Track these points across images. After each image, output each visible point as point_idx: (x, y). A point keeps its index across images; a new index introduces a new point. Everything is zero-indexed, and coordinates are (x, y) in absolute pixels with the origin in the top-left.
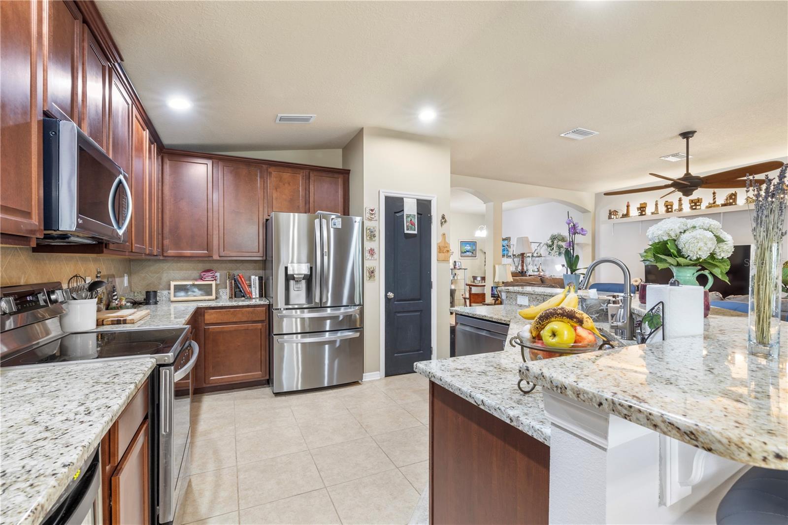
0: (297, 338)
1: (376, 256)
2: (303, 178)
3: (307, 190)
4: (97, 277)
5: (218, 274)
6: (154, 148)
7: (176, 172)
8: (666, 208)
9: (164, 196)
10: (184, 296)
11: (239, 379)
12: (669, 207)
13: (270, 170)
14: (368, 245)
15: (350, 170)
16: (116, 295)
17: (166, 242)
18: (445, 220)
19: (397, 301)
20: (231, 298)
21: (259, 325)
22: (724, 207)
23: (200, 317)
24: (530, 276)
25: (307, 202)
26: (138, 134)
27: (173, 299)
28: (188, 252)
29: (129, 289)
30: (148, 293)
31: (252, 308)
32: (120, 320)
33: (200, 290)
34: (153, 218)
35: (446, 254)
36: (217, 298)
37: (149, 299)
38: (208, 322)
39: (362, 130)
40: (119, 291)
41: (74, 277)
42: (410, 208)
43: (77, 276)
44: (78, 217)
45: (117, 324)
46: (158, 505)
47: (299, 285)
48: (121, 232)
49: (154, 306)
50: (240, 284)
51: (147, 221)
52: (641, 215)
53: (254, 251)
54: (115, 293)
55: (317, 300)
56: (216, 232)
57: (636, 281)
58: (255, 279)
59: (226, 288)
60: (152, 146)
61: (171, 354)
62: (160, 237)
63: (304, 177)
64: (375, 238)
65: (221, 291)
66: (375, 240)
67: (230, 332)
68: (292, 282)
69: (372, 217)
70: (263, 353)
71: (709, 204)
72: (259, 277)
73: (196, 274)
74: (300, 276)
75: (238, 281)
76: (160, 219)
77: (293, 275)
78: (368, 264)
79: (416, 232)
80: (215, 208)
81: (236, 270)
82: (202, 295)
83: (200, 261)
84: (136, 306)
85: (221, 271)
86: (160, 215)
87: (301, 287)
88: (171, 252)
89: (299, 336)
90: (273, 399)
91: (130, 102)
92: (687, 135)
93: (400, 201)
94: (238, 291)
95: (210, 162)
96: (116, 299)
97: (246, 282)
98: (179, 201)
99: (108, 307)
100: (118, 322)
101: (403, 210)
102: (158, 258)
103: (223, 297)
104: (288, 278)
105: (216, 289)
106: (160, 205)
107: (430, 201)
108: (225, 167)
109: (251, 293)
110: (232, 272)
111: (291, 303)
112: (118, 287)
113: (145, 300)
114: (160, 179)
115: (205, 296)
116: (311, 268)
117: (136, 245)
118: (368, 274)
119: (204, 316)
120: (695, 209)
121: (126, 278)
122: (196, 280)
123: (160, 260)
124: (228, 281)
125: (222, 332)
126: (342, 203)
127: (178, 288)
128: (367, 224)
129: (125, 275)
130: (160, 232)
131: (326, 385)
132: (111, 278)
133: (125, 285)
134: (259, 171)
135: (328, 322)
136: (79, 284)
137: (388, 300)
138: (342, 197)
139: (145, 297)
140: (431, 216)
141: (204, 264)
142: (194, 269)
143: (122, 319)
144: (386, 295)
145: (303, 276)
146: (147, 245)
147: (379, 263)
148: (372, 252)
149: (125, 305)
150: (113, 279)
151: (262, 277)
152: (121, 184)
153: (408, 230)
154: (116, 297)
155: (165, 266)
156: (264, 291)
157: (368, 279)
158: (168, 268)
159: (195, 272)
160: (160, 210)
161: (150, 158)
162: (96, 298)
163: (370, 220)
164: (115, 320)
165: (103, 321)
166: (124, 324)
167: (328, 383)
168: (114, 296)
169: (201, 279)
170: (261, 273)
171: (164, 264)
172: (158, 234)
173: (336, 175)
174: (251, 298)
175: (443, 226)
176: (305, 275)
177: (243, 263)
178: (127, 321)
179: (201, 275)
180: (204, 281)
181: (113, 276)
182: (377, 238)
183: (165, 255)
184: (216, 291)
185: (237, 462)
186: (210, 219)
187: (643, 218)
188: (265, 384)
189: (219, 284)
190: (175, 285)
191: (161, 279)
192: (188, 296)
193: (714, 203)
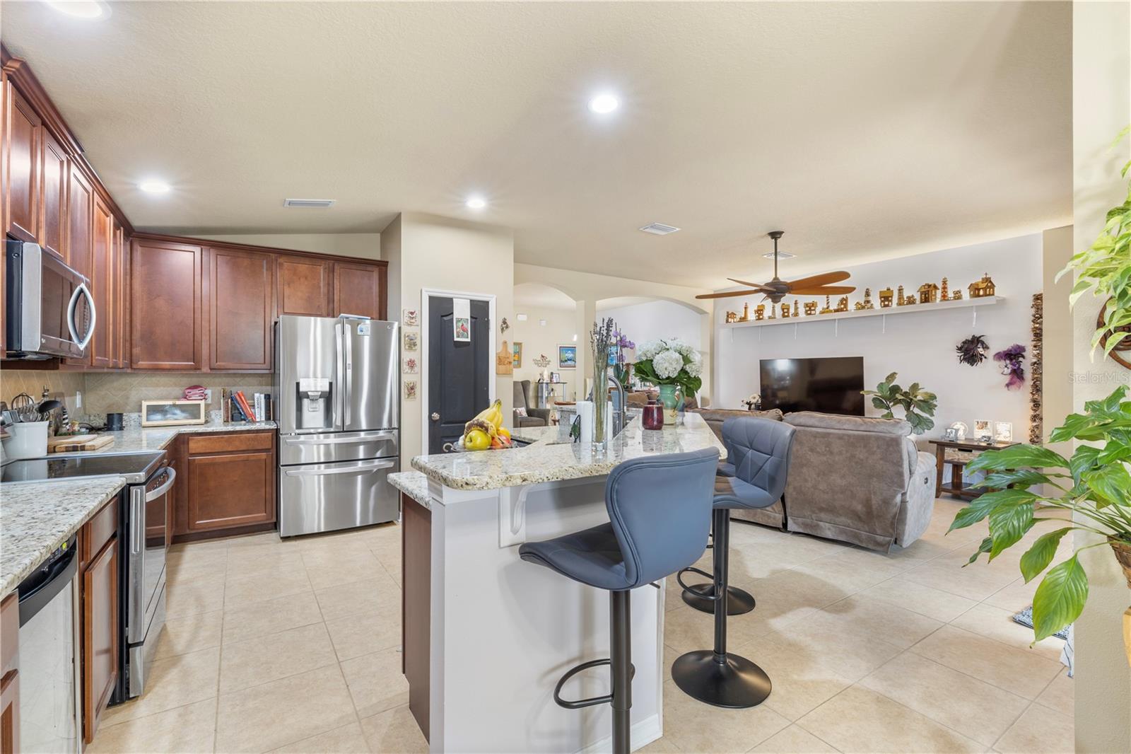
0: (319, 468)
1: (417, 369)
2: (325, 272)
3: (330, 285)
4: (44, 396)
5: (209, 392)
6: (120, 233)
7: (149, 262)
8: (782, 313)
9: (133, 291)
10: (161, 420)
11: (236, 523)
12: (785, 310)
13: (281, 260)
14: (407, 356)
15: (387, 262)
16: (67, 418)
17: (136, 351)
18: (507, 325)
19: (444, 423)
20: (226, 421)
21: (263, 455)
22: (837, 313)
23: (182, 446)
24: (636, 391)
25: (330, 300)
26: (100, 223)
27: (145, 423)
28: (167, 364)
29: (82, 412)
30: (110, 417)
31: (254, 433)
32: (77, 447)
33: (183, 411)
34: (118, 322)
35: (508, 366)
36: (206, 422)
37: (112, 423)
38: (193, 452)
39: (399, 216)
40: (70, 414)
41: (19, 396)
42: (462, 312)
43: (23, 395)
44: (42, 337)
45: (73, 451)
46: (127, 626)
47: (314, 405)
48: (82, 347)
49: (120, 432)
50: (239, 404)
51: (111, 327)
52: (759, 319)
53: (258, 362)
54: (66, 416)
55: (339, 423)
56: (205, 338)
57: (754, 398)
58: (260, 398)
59: (220, 409)
60: (118, 232)
61: (142, 474)
62: (128, 344)
63: (327, 270)
64: (416, 347)
65: (213, 413)
66: (416, 350)
67: (224, 463)
68: (306, 402)
69: (412, 321)
70: (268, 489)
71: (823, 309)
72: (265, 395)
73: (178, 391)
74: (316, 394)
75: (237, 400)
76: (128, 321)
77: (306, 393)
78: (405, 379)
79: (469, 340)
80: (205, 308)
81: (234, 386)
82: (187, 418)
83: (183, 375)
84: (93, 432)
85: (214, 388)
86: (128, 317)
87: (317, 406)
88: (143, 363)
89: (323, 466)
90: (279, 544)
91: (90, 189)
92: (775, 235)
93: (448, 302)
94: (236, 412)
95: (197, 250)
96: (67, 424)
97: (248, 402)
98: (155, 298)
99: (56, 433)
100: (75, 449)
101: (452, 313)
102: (125, 370)
103: (216, 421)
104: (300, 396)
105: (205, 411)
106: (128, 304)
107: (488, 302)
108: (218, 256)
109: (253, 415)
110: (228, 389)
111: (304, 427)
112: (68, 409)
113: (105, 425)
114: (128, 271)
115: (192, 419)
116: (331, 384)
117: (97, 358)
118: (406, 391)
119: (188, 444)
120: (810, 314)
121: (78, 398)
122: (178, 399)
123: (126, 374)
124: (222, 401)
125: (213, 464)
126: (378, 303)
127: (153, 410)
128: (405, 330)
129: (78, 393)
130: (128, 338)
131: (358, 524)
132: (59, 397)
133: (78, 406)
134: (265, 262)
135: (361, 448)
136: (24, 404)
137: (432, 422)
138: (378, 294)
139: (106, 421)
140: (488, 321)
141: (190, 379)
142: (176, 385)
143: (79, 445)
144: (430, 417)
145: (320, 393)
146: (111, 356)
147: (421, 378)
148: (412, 364)
149: (79, 431)
150: (62, 398)
151: (269, 395)
152: (82, 294)
153: (458, 337)
154: (66, 421)
155: (135, 380)
156: (272, 411)
157: (407, 396)
158: (138, 383)
159: (177, 389)
160: (128, 311)
161: (115, 243)
162: (47, 420)
163: (410, 325)
164: (70, 447)
165: (55, 447)
166: (82, 450)
167: (361, 522)
168: (64, 419)
169: (185, 397)
170: (268, 389)
171: (133, 379)
172: (125, 340)
173: (369, 268)
174: (254, 422)
175: (505, 333)
176: (322, 392)
177: (245, 377)
178: (86, 448)
179: (184, 393)
180: (188, 400)
181: (62, 395)
182: (418, 347)
183: (134, 366)
184: (206, 413)
185: (224, 605)
186: (198, 321)
187: (761, 323)
188: (272, 529)
189: (210, 404)
190: (148, 406)
191: (128, 398)
192: (166, 419)
193: (828, 308)
